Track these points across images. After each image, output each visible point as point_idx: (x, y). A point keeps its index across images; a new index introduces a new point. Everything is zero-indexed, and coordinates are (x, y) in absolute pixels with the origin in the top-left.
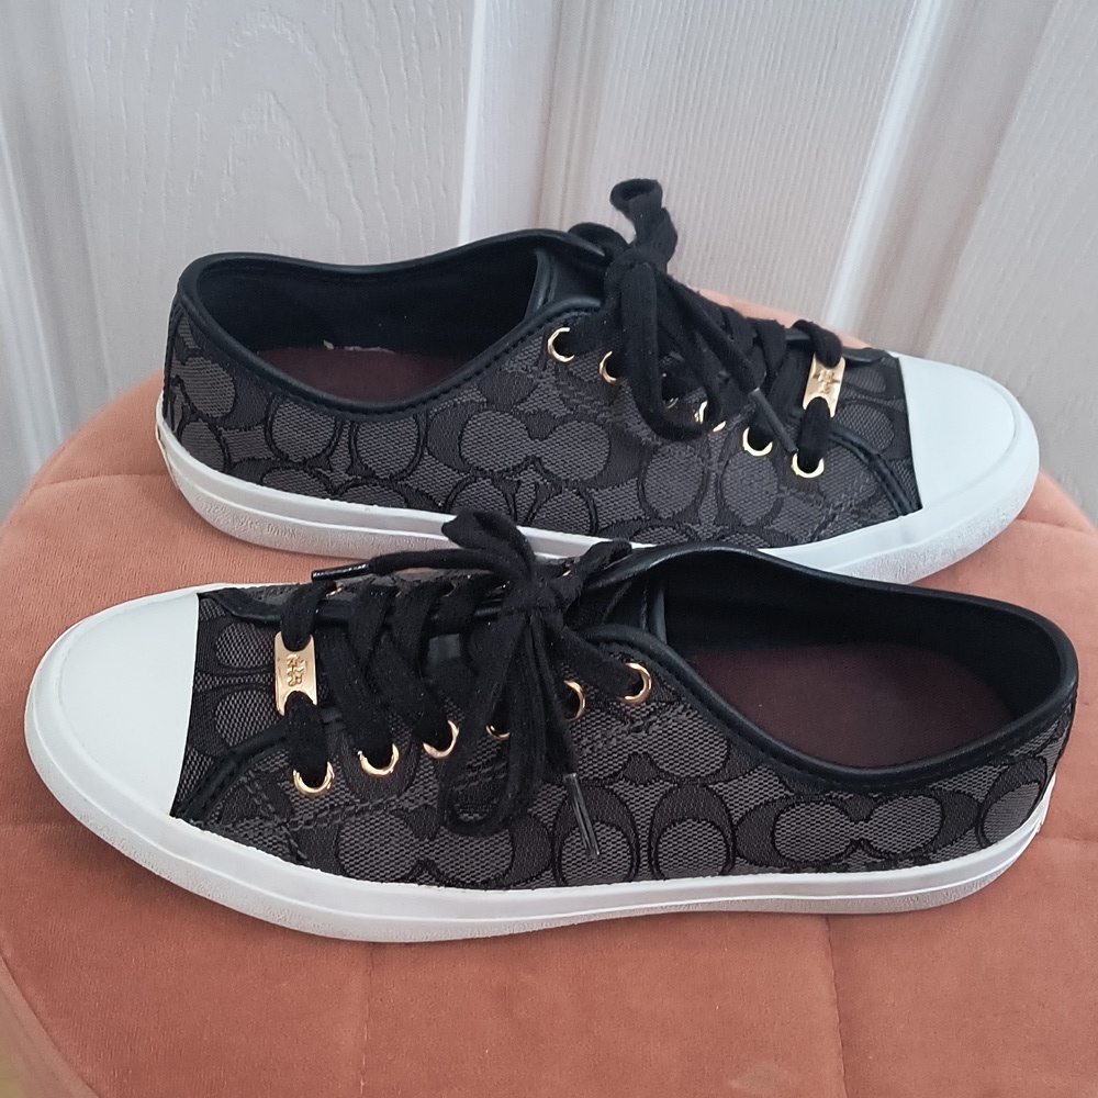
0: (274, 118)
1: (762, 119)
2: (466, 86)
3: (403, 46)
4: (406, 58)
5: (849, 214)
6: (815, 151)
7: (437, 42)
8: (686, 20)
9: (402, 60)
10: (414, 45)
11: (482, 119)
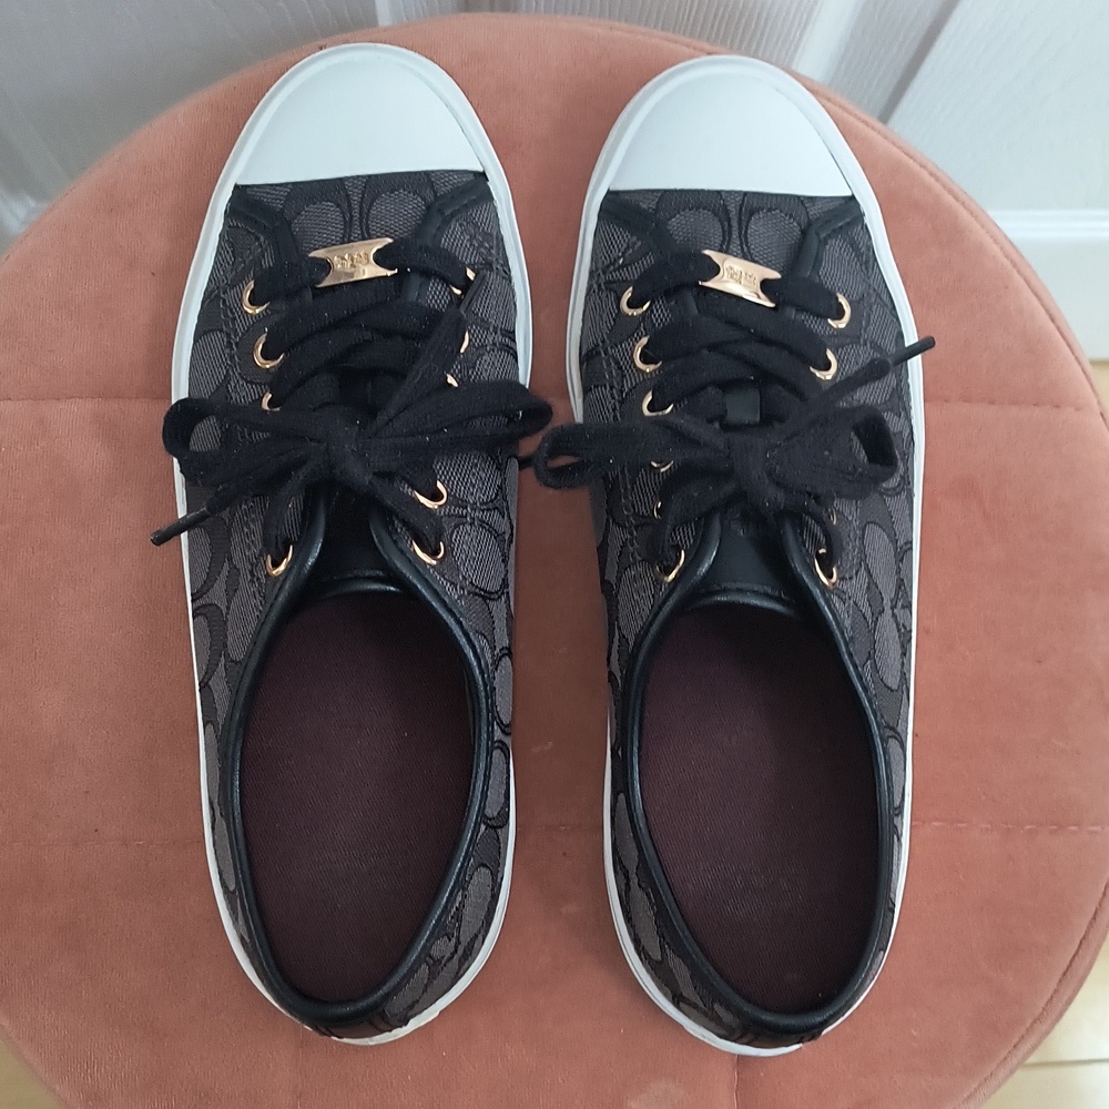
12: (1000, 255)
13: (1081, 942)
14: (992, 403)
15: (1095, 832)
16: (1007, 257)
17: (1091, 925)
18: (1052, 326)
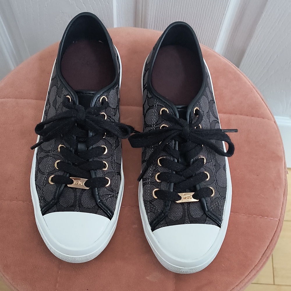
5: (224, 14)
12: (250, 85)
13: (268, 247)
14: (247, 116)
15: (272, 219)
16: (252, 86)
17: (270, 243)
18: (263, 101)
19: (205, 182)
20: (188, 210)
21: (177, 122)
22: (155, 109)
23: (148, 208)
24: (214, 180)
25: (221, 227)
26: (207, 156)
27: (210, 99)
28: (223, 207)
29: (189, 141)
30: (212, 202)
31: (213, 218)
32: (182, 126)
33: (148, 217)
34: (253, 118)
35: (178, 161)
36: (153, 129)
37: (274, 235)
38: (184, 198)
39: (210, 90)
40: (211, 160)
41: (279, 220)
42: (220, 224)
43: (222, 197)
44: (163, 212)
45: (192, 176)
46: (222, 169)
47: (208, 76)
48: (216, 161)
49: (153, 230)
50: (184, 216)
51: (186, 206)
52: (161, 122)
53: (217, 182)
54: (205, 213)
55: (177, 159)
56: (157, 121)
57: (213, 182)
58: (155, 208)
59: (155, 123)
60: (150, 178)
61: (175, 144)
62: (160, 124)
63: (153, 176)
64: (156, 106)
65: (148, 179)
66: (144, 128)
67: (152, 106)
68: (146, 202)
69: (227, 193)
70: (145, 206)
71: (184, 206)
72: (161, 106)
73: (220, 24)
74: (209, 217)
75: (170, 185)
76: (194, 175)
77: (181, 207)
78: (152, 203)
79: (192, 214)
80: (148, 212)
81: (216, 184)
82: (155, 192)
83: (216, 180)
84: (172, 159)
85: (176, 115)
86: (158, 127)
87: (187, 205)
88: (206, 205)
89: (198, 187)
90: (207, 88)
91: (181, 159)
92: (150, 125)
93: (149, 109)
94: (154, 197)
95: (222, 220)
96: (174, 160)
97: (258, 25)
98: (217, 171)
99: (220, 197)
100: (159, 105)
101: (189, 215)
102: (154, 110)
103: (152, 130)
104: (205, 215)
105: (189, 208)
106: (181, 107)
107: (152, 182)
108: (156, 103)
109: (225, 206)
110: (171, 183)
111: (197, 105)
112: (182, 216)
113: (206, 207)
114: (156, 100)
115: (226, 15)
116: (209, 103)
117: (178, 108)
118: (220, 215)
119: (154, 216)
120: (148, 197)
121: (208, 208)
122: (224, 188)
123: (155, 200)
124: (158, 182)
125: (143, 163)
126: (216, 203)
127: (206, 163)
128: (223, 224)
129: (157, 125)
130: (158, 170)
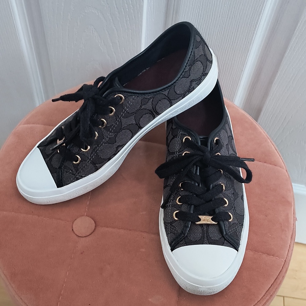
0: (93, 32)
1: (219, 45)
2: (141, 29)
3: (125, 18)
4: (126, 21)
5: (242, 71)
6: (233, 55)
7: (134, 18)
8: (198, 19)
9: (125, 22)
10: (128, 19)
11: (146, 37)
19: (223, 207)
20: (207, 232)
21: (198, 149)
22: (179, 137)
23: (168, 230)
24: (232, 207)
25: (239, 250)
26: (226, 184)
27: (230, 134)
28: (241, 233)
29: (210, 166)
30: (230, 226)
31: (231, 241)
32: (203, 152)
33: (168, 238)
34: (265, 164)
35: (199, 185)
36: (176, 156)
37: (279, 274)
38: (203, 220)
39: (229, 127)
40: (230, 188)
41: (285, 261)
42: (238, 248)
43: (240, 224)
44: (182, 232)
45: (211, 200)
46: (240, 198)
47: (227, 116)
48: (234, 190)
49: (172, 250)
50: (203, 237)
51: (205, 228)
52: (184, 149)
53: (235, 209)
54: (223, 236)
55: (198, 183)
56: (180, 149)
57: (232, 209)
58: (175, 229)
59: (178, 150)
60: (171, 201)
61: (196, 170)
62: (183, 151)
63: (174, 199)
64: (179, 135)
65: (170, 202)
66: (167, 156)
67: (176, 136)
68: (167, 224)
69: (244, 221)
70: (166, 228)
71: (203, 228)
72: (184, 134)
73: (238, 80)
74: (227, 241)
75: (190, 207)
76: (213, 199)
77: (200, 229)
78: (172, 225)
79: (211, 235)
80: (168, 233)
81: (234, 211)
82: (176, 214)
83: (235, 208)
84: (193, 183)
85: (197, 143)
86: (181, 154)
87: (207, 227)
88: (224, 228)
89: (217, 211)
90: (227, 125)
91: (201, 185)
92: (173, 153)
93: (173, 138)
94: (174, 219)
95: (240, 245)
96: (195, 184)
97: (273, 84)
98: (236, 199)
99: (237, 223)
100: (182, 134)
101: (208, 236)
102: (177, 139)
103: (174, 157)
104: (223, 238)
105: (208, 230)
106: (202, 137)
107: (173, 205)
108: (180, 132)
109: (242, 233)
110: (192, 205)
111: (218, 136)
112: (202, 237)
113: (224, 230)
114: (180, 130)
115: (244, 71)
116: (228, 137)
117: (200, 138)
118: (237, 240)
119: (174, 236)
120: (169, 219)
121: (226, 232)
122: (242, 216)
123: (175, 222)
124: (179, 205)
125: (165, 188)
126: (233, 228)
127: (225, 190)
128: (240, 248)
129: (180, 152)
130: (179, 193)
